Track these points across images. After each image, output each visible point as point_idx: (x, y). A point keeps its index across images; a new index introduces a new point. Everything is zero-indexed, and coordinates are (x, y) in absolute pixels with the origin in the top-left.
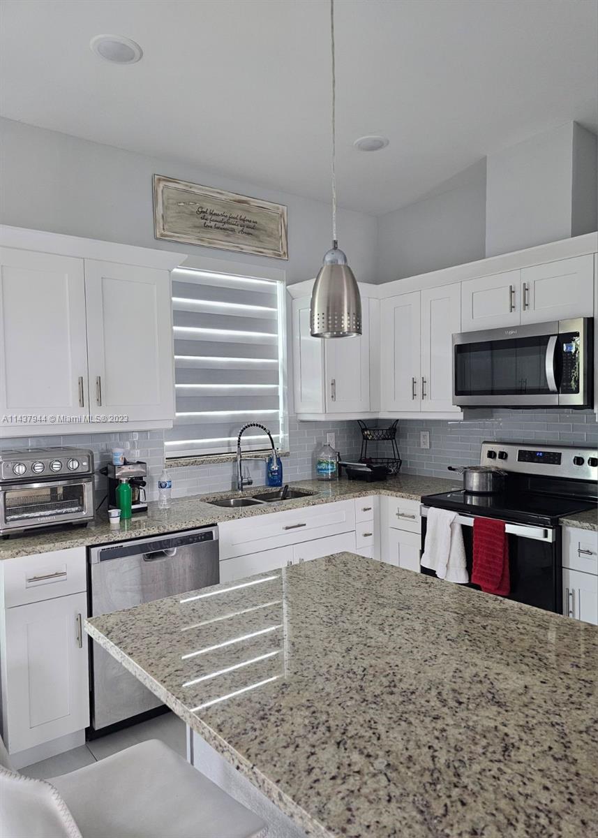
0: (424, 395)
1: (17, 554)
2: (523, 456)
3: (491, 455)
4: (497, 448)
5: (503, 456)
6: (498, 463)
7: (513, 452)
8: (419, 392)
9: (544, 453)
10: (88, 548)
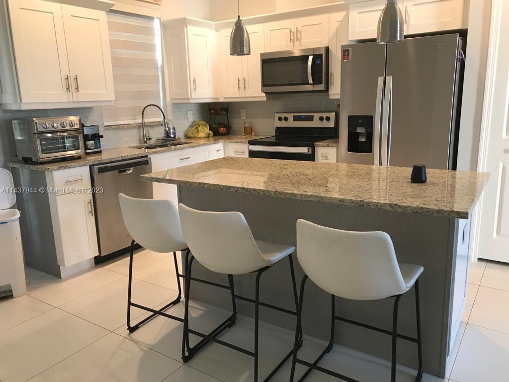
0: (245, 87)
1: (60, 168)
2: (296, 119)
3: (280, 119)
4: (283, 115)
5: (286, 119)
6: (283, 124)
7: (291, 116)
8: (242, 86)
9: (305, 116)
10: (90, 167)
